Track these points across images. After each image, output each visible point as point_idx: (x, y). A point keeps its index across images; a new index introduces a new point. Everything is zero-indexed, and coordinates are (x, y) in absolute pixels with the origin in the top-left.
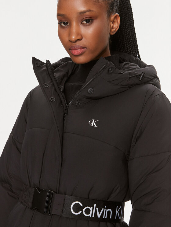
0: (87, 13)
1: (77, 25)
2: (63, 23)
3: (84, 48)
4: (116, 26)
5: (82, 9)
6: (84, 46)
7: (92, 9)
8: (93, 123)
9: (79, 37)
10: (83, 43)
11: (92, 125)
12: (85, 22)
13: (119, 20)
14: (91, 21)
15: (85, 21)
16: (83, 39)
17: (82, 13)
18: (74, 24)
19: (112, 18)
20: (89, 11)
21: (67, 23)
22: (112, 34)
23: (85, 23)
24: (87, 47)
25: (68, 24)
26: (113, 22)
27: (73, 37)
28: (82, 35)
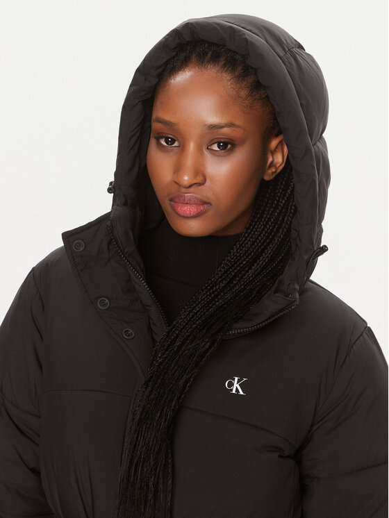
0: (225, 130)
1: (199, 150)
2: (164, 139)
3: (204, 203)
4: (279, 161)
5: (213, 119)
6: (206, 200)
7: (237, 123)
8: (236, 385)
9: (199, 179)
10: (206, 192)
11: (234, 392)
12: (215, 147)
13: (286, 149)
14: (229, 146)
15: (216, 145)
16: (208, 183)
17: (213, 127)
18: (191, 147)
19: (273, 144)
20: (230, 125)
21: (173, 141)
22: (267, 179)
23: (217, 149)
24: (212, 203)
25: (176, 144)
26: (274, 152)
27: (186, 178)
28: (207, 175)
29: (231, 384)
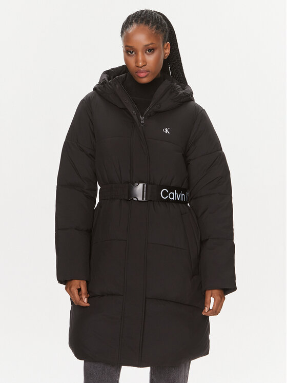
0: (150, 46)
1: (143, 54)
2: (129, 52)
3: (147, 71)
4: (168, 51)
5: (146, 43)
7: (154, 42)
8: (166, 131)
9: (145, 64)
10: (147, 68)
12: (148, 52)
13: (169, 47)
14: (152, 51)
16: (147, 65)
17: (146, 46)
18: (140, 54)
19: (165, 46)
20: (152, 44)
22: (165, 58)
24: (150, 71)
25: (134, 53)
26: (166, 49)
27: (140, 64)
28: (147, 62)
29: (165, 130)
